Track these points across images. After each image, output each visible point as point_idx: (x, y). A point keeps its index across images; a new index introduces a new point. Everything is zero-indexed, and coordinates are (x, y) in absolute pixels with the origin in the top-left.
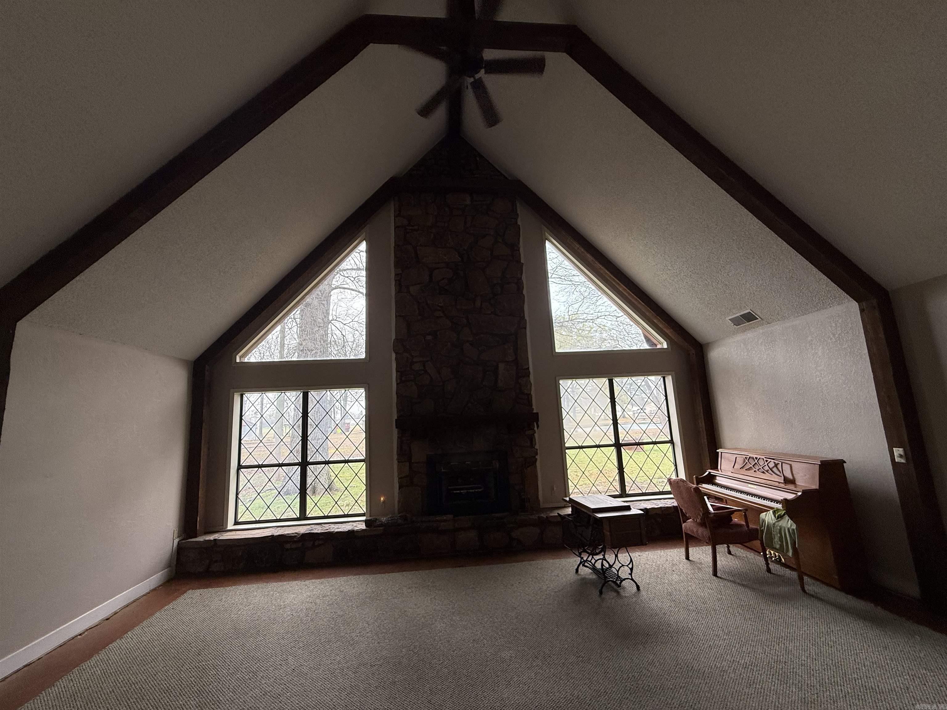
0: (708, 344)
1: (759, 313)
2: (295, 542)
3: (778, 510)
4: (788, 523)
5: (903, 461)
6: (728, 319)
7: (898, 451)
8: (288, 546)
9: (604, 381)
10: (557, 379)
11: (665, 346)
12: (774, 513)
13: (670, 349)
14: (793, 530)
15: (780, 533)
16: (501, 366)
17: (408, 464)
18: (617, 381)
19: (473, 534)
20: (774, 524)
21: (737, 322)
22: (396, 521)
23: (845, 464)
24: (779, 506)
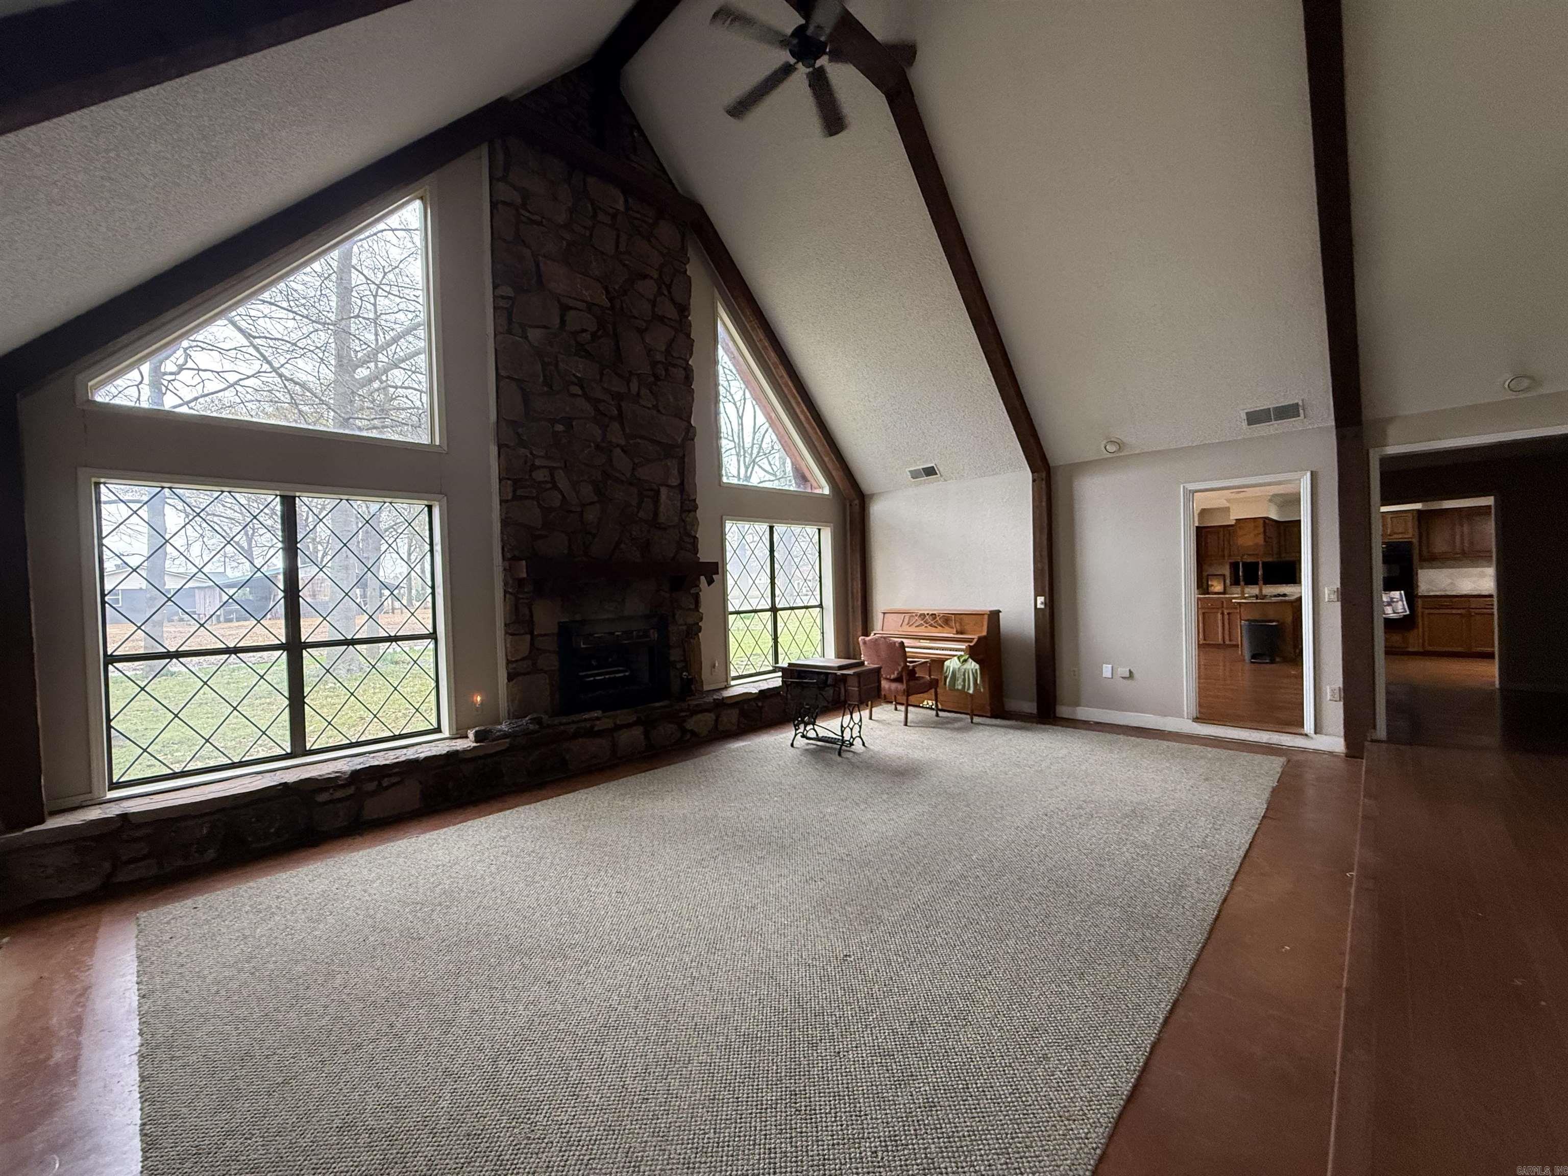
0: (872, 496)
1: (941, 469)
2: (343, 786)
3: (961, 656)
4: (972, 665)
5: (1043, 607)
6: (907, 470)
7: (1041, 599)
8: (323, 797)
9: (765, 527)
10: (724, 517)
11: (826, 491)
12: (959, 658)
13: (831, 497)
14: (976, 670)
15: (964, 675)
16: (664, 491)
17: (528, 637)
18: (779, 528)
19: (638, 731)
20: (959, 668)
21: (915, 475)
22: (525, 727)
23: (1000, 614)
24: (962, 653)
